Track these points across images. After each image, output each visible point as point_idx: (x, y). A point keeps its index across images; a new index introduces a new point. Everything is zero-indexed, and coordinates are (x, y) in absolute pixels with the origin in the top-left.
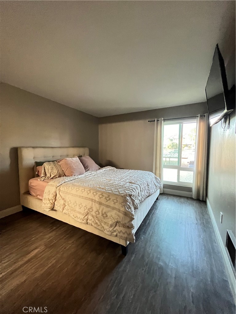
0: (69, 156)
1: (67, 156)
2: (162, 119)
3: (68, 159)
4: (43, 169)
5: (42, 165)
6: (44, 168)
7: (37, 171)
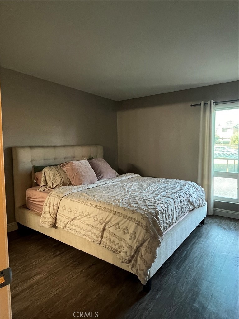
0: (75, 158)
1: (74, 158)
2: (212, 101)
3: (74, 162)
4: (43, 176)
5: (42, 171)
6: (44, 174)
7: (36, 178)
